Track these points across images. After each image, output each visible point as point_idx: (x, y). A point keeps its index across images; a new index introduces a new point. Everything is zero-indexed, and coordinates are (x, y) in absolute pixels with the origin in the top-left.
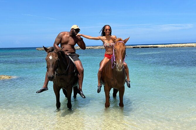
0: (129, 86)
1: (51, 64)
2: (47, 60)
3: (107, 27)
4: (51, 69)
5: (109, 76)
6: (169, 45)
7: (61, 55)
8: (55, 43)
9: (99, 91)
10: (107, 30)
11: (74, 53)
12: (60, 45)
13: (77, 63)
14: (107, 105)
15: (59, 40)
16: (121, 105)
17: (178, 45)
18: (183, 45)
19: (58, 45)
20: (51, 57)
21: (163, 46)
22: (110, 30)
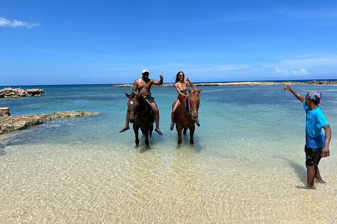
0: (199, 125)
1: (132, 108)
2: (129, 105)
3: (181, 73)
4: (132, 113)
5: (182, 117)
6: (228, 84)
7: (140, 99)
8: (133, 90)
9: (172, 129)
10: (181, 76)
11: (150, 96)
12: (137, 91)
13: (153, 104)
14: (180, 142)
15: (136, 86)
16: (192, 142)
17: (236, 83)
18: (240, 83)
19: (136, 91)
20: (132, 103)
21: (223, 84)
22: (183, 76)
